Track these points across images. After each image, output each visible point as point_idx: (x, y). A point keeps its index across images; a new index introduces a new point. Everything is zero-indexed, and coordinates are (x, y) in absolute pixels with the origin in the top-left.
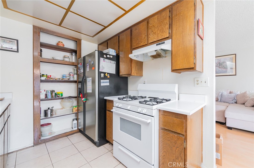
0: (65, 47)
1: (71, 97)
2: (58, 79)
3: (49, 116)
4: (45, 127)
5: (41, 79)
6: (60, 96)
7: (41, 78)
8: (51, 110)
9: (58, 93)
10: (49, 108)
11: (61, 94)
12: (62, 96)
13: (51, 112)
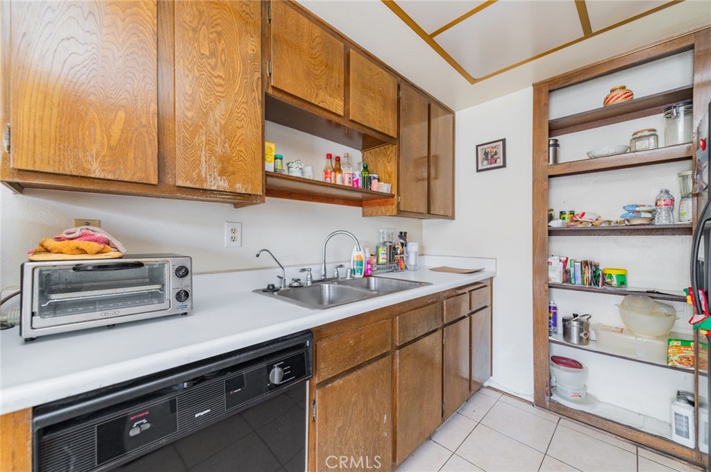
0: (636, 97)
1: (657, 293)
2: (605, 222)
3: (575, 340)
4: (562, 367)
5: (549, 226)
6: (615, 283)
7: (550, 224)
8: (581, 323)
9: (607, 272)
10: (575, 316)
11: (619, 276)
12: (622, 283)
13: (580, 330)
